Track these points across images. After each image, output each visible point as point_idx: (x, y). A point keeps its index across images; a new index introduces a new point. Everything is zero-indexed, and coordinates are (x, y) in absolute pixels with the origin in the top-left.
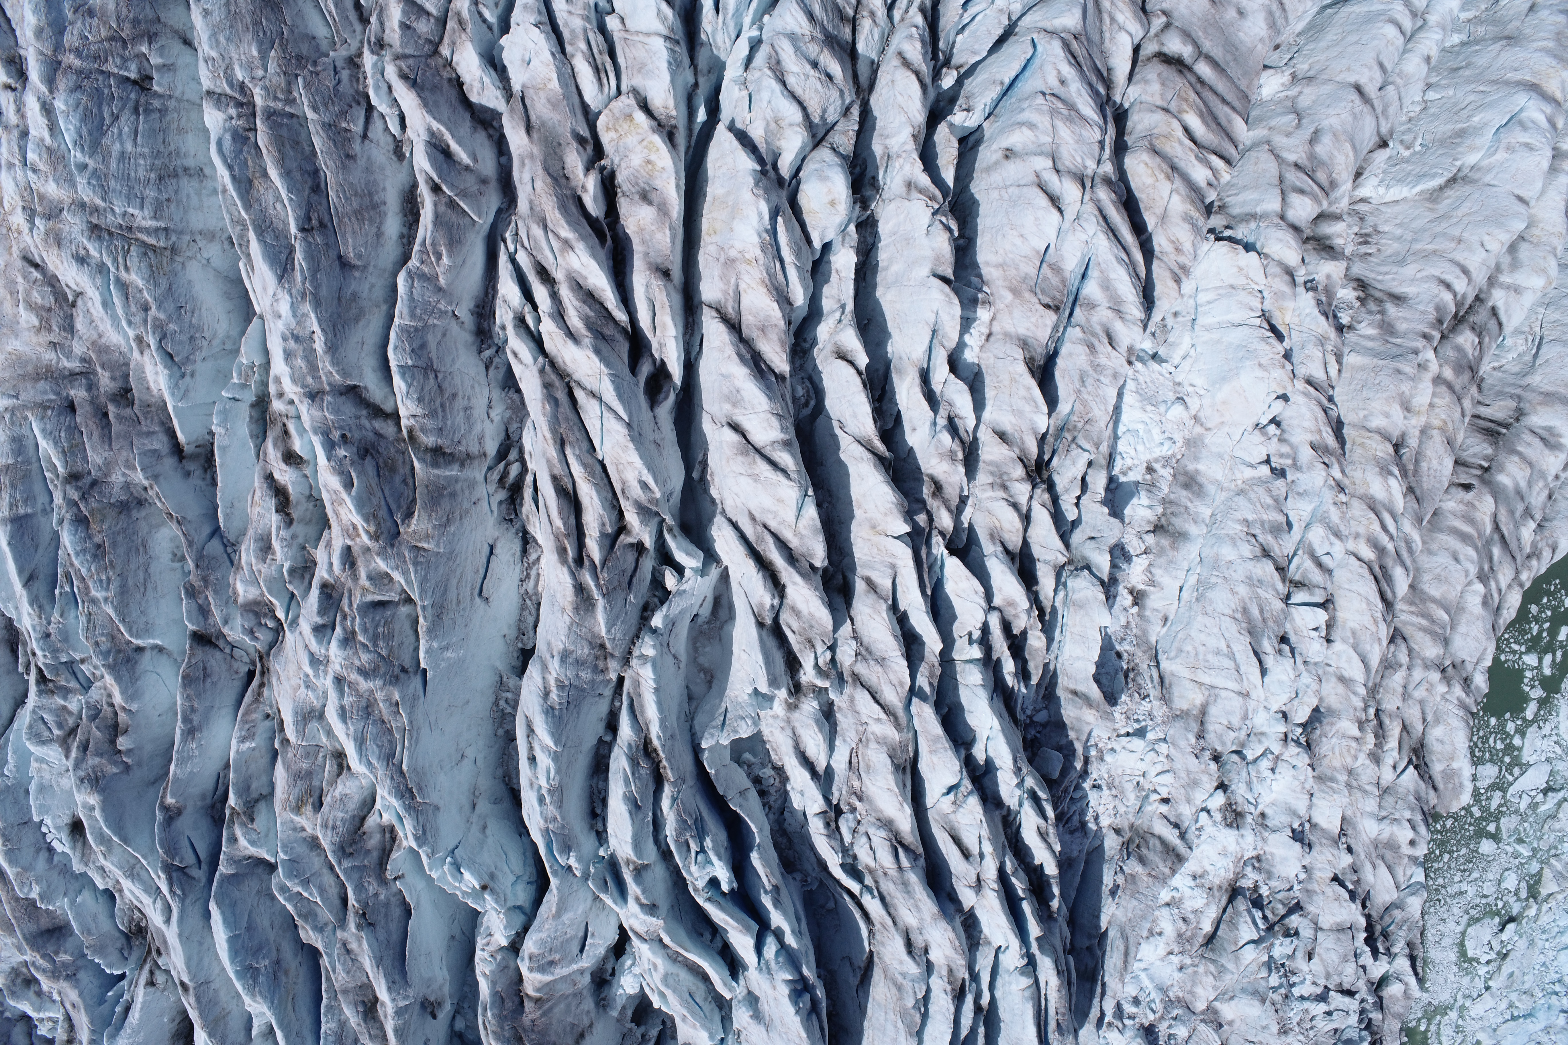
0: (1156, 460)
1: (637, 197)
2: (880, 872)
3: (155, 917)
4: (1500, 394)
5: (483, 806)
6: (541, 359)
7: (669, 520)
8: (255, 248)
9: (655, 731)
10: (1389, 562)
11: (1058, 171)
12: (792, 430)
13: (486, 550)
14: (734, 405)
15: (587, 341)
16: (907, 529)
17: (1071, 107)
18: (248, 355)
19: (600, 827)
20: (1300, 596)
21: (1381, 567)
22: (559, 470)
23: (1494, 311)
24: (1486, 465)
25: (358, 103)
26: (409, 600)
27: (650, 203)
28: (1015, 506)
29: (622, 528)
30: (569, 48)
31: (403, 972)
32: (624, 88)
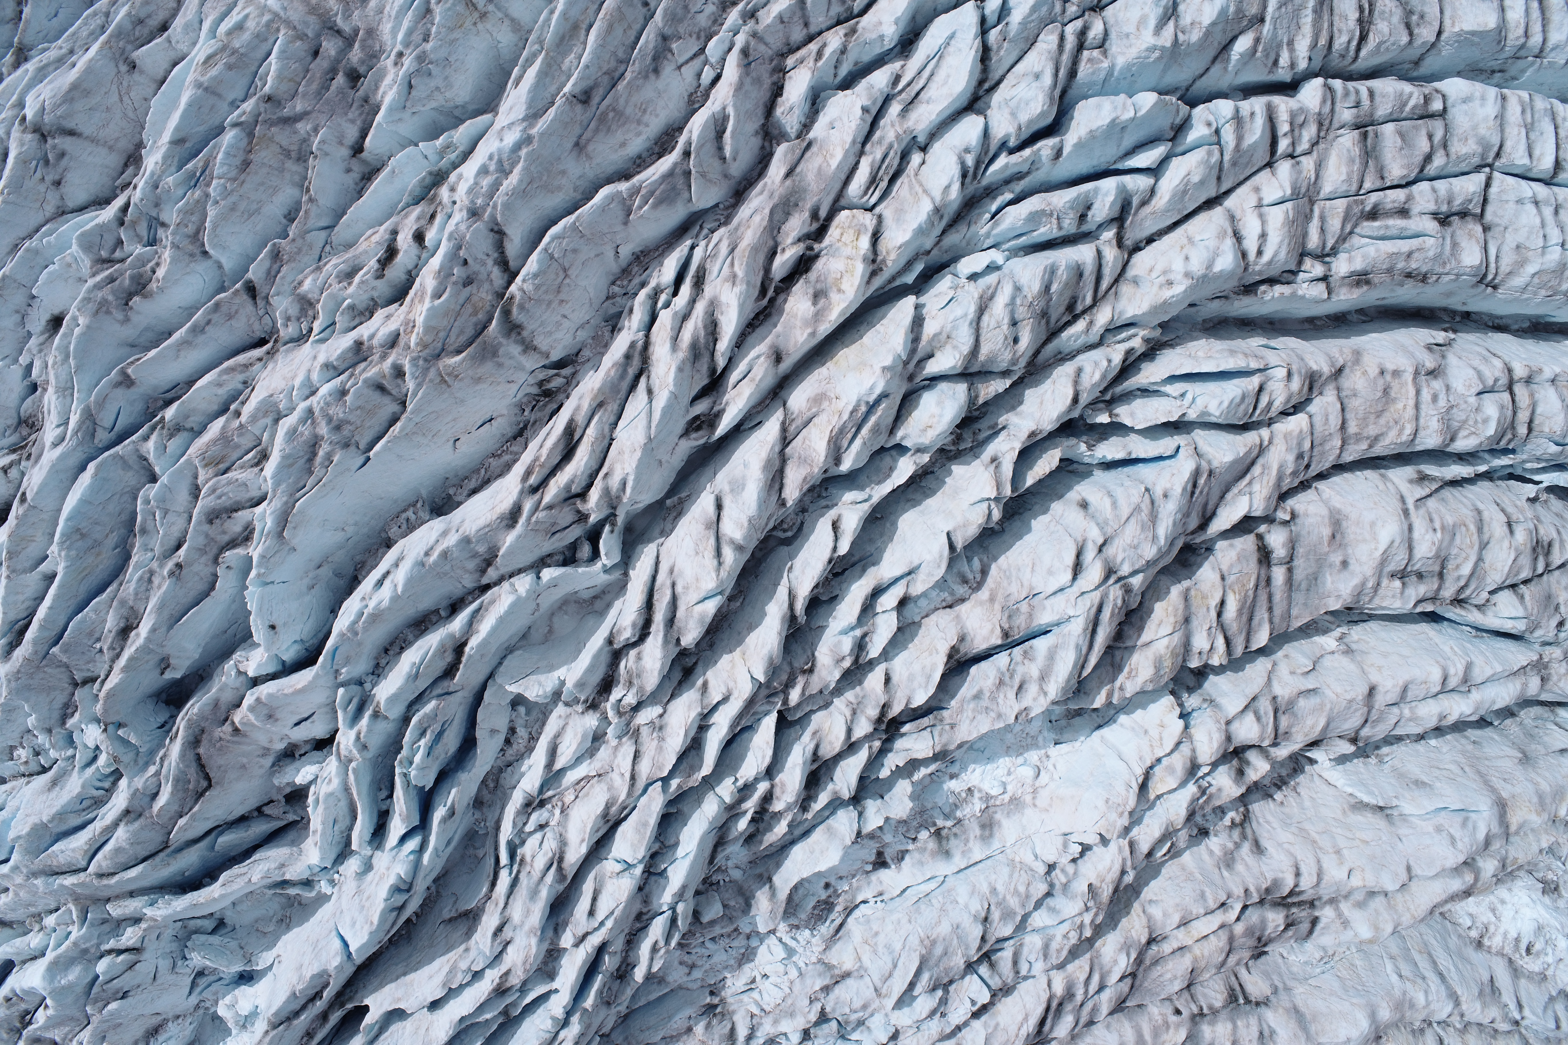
0: (980, 791)
1: (811, 291)
2: (528, 868)
3: (49, 433)
4: (1267, 975)
5: (326, 572)
6: (641, 334)
7: (620, 520)
8: (532, 73)
9: (473, 643)
10: (1069, 1007)
11: (1100, 550)
12: (754, 544)
13: (488, 417)
14: (732, 491)
15: (681, 355)
16: (762, 679)
17: (1154, 517)
18: (461, 134)
19: (383, 662)
20: (983, 970)
21: (1060, 1004)
22: (581, 420)
23: (1315, 921)
24: (1205, 1011)
25: (698, 38)
26: (404, 404)
27: (815, 304)
28: (849, 731)
29: (583, 495)
30: (868, 147)
31: (171, 627)
32: (877, 210)
